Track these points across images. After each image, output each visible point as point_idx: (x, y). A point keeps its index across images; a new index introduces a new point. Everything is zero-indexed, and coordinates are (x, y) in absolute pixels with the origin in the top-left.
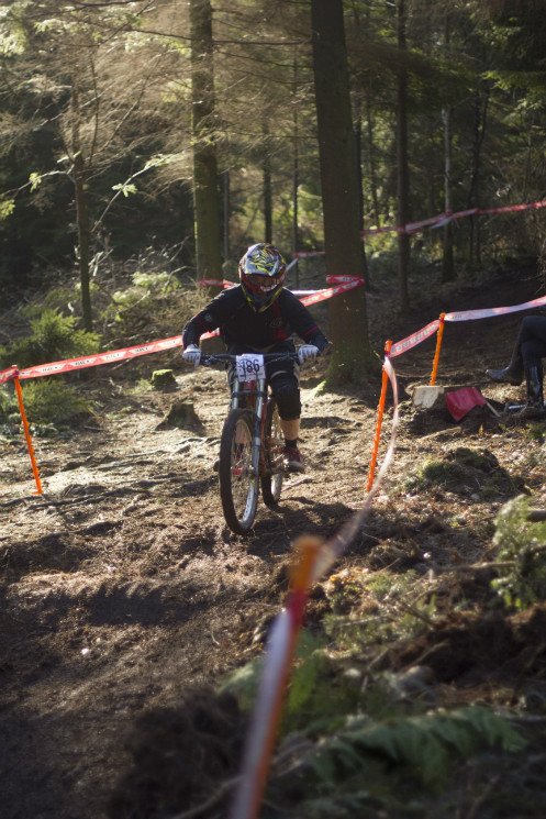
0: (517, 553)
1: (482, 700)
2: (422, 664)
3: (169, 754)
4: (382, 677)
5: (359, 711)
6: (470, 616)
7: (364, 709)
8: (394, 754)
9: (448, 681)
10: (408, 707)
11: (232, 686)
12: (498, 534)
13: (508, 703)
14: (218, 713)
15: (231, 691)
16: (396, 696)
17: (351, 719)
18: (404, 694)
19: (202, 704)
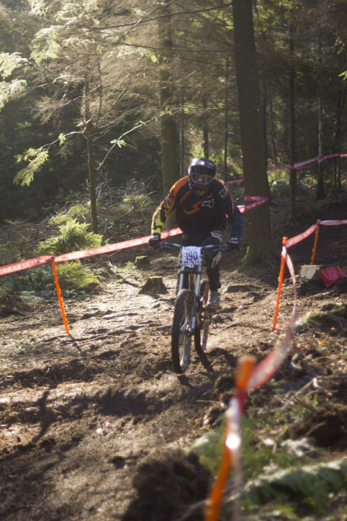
2: (306, 437)
3: (159, 489)
4: (286, 444)
5: (272, 464)
6: (339, 407)
7: (275, 462)
8: (295, 489)
9: (325, 446)
10: (303, 461)
11: (195, 448)
14: (187, 464)
15: (195, 452)
16: (295, 455)
17: (267, 469)
18: (300, 454)
19: (178, 459)
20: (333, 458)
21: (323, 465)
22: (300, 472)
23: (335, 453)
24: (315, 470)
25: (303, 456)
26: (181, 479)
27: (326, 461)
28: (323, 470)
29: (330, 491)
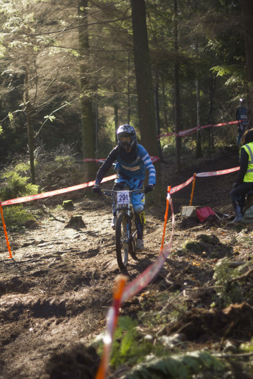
0: (224, 282)
1: (207, 348)
2: (178, 333)
3: (65, 374)
4: (162, 339)
5: (152, 353)
6: (202, 311)
7: (154, 353)
8: (165, 372)
9: (192, 340)
10: (173, 351)
11: (94, 343)
12: (215, 274)
13: (219, 349)
14: (87, 355)
16: (168, 346)
17: (148, 357)
18: (172, 346)
19: (80, 351)
20: (195, 349)
21: (188, 354)
22: (170, 360)
23: (198, 345)
24: (181, 358)
25: (174, 347)
26: (82, 366)
27: (190, 351)
28: (187, 358)
29: (192, 373)
